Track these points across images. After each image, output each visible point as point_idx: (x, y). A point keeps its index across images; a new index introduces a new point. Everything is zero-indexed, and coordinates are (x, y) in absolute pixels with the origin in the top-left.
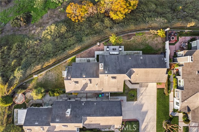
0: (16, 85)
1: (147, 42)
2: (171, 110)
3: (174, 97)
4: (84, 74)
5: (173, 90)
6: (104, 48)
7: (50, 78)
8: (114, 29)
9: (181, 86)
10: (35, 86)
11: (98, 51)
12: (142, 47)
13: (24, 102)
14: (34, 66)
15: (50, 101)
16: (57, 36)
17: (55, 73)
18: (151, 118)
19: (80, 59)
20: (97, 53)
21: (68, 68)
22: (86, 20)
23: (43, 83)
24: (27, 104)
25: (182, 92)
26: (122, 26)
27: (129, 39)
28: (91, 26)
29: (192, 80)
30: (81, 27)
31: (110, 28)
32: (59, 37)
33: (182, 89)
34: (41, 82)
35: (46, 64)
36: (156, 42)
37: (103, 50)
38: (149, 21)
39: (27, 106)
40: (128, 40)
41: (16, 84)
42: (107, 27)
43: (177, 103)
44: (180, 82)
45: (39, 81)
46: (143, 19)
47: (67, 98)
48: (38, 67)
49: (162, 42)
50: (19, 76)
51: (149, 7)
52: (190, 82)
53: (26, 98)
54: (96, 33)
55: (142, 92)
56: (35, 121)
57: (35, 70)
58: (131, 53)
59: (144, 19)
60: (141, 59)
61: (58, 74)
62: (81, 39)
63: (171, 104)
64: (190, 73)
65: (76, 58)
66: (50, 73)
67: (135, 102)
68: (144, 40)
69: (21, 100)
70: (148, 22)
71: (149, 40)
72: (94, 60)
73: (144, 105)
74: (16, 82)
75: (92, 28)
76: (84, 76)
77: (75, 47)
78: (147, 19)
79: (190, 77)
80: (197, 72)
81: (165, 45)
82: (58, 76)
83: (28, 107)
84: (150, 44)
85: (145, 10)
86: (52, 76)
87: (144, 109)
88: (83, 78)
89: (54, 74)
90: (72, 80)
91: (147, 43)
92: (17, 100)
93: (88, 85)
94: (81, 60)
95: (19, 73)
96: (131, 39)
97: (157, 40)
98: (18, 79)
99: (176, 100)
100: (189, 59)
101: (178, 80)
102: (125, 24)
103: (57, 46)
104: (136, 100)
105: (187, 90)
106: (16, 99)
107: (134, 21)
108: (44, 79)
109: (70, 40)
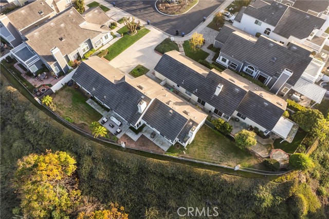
0: (276, 180)
1: (70, 107)
2: (117, 39)
3: (103, 45)
4: (170, 114)
5: (98, 51)
6: (122, 137)
7: (218, 152)
8: (88, 150)
9: (87, 45)
10: (247, 158)
11: (131, 139)
12: (81, 106)
13: (275, 148)
14: (233, 185)
15: (238, 127)
16: (169, 213)
17: (207, 153)
18: (141, 44)
19: (162, 147)
20: (135, 137)
21: (184, 138)
22: (108, 201)
23: (233, 153)
24: (272, 143)
25: (92, 38)
26: (76, 144)
27: (85, 124)
28: (111, 185)
29: (74, 39)
30: (125, 196)
31: (90, 155)
32: (168, 208)
33: (89, 42)
34: (236, 156)
35: (212, 173)
36: (62, 100)
37: (125, 135)
38: (42, 125)
39: (273, 141)
40: (87, 123)
41: (274, 181)
42: (93, 159)
43: (106, 37)
44: (84, 50)
45: (238, 160)
46: (46, 134)
47: (213, 115)
48: (225, 177)
49: (57, 95)
50: (265, 189)
51: (22, 147)
52: (77, 40)
53: (270, 152)
54: (113, 164)
55: (127, 68)
56: (267, 108)
57: (234, 178)
58: (98, 108)
59: (44, 134)
60: (96, 88)
61: (205, 149)
62: (138, 173)
63: (112, 43)
64: (69, 44)
65: (166, 151)
66: (214, 158)
67: (142, 64)
68: (70, 111)
69: (278, 154)
70: (44, 126)
71: (66, 107)
72: (146, 131)
73: (136, 57)
74: (274, 183)
75: (112, 180)
76: (171, 111)
77: (156, 166)
78: (41, 131)
79: (72, 42)
80: (63, 41)
81: (59, 90)
82: (206, 147)
83: (273, 139)
84: (71, 102)
85: (30, 148)
86: (214, 152)
87: (139, 54)
88: (173, 110)
89: (209, 153)
90: (189, 117)
91: (72, 106)
92: (283, 157)
93: (174, 102)
94: (162, 145)
95: (263, 196)
96: (83, 122)
97: (59, 101)
98: (269, 185)
99: (104, 41)
100: (56, 52)
101: (84, 53)
102: (70, 145)
103: (179, 192)
104: (140, 65)
105: (87, 36)
106: (285, 160)
107: (57, 139)
108: (229, 158)
109: (155, 187)
